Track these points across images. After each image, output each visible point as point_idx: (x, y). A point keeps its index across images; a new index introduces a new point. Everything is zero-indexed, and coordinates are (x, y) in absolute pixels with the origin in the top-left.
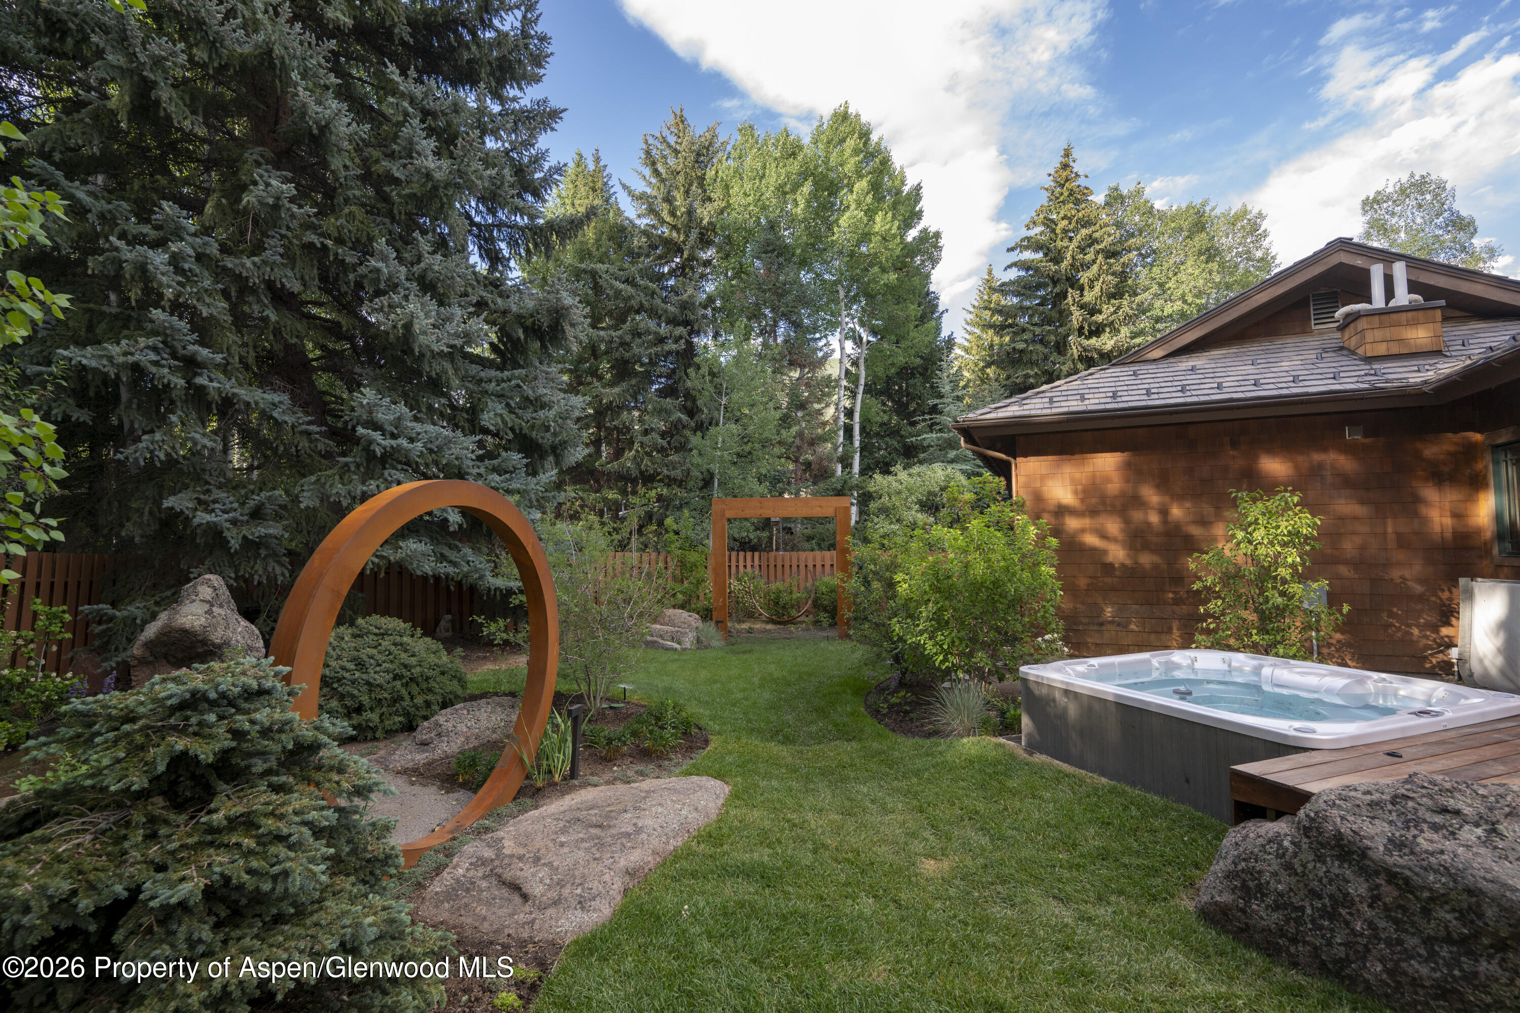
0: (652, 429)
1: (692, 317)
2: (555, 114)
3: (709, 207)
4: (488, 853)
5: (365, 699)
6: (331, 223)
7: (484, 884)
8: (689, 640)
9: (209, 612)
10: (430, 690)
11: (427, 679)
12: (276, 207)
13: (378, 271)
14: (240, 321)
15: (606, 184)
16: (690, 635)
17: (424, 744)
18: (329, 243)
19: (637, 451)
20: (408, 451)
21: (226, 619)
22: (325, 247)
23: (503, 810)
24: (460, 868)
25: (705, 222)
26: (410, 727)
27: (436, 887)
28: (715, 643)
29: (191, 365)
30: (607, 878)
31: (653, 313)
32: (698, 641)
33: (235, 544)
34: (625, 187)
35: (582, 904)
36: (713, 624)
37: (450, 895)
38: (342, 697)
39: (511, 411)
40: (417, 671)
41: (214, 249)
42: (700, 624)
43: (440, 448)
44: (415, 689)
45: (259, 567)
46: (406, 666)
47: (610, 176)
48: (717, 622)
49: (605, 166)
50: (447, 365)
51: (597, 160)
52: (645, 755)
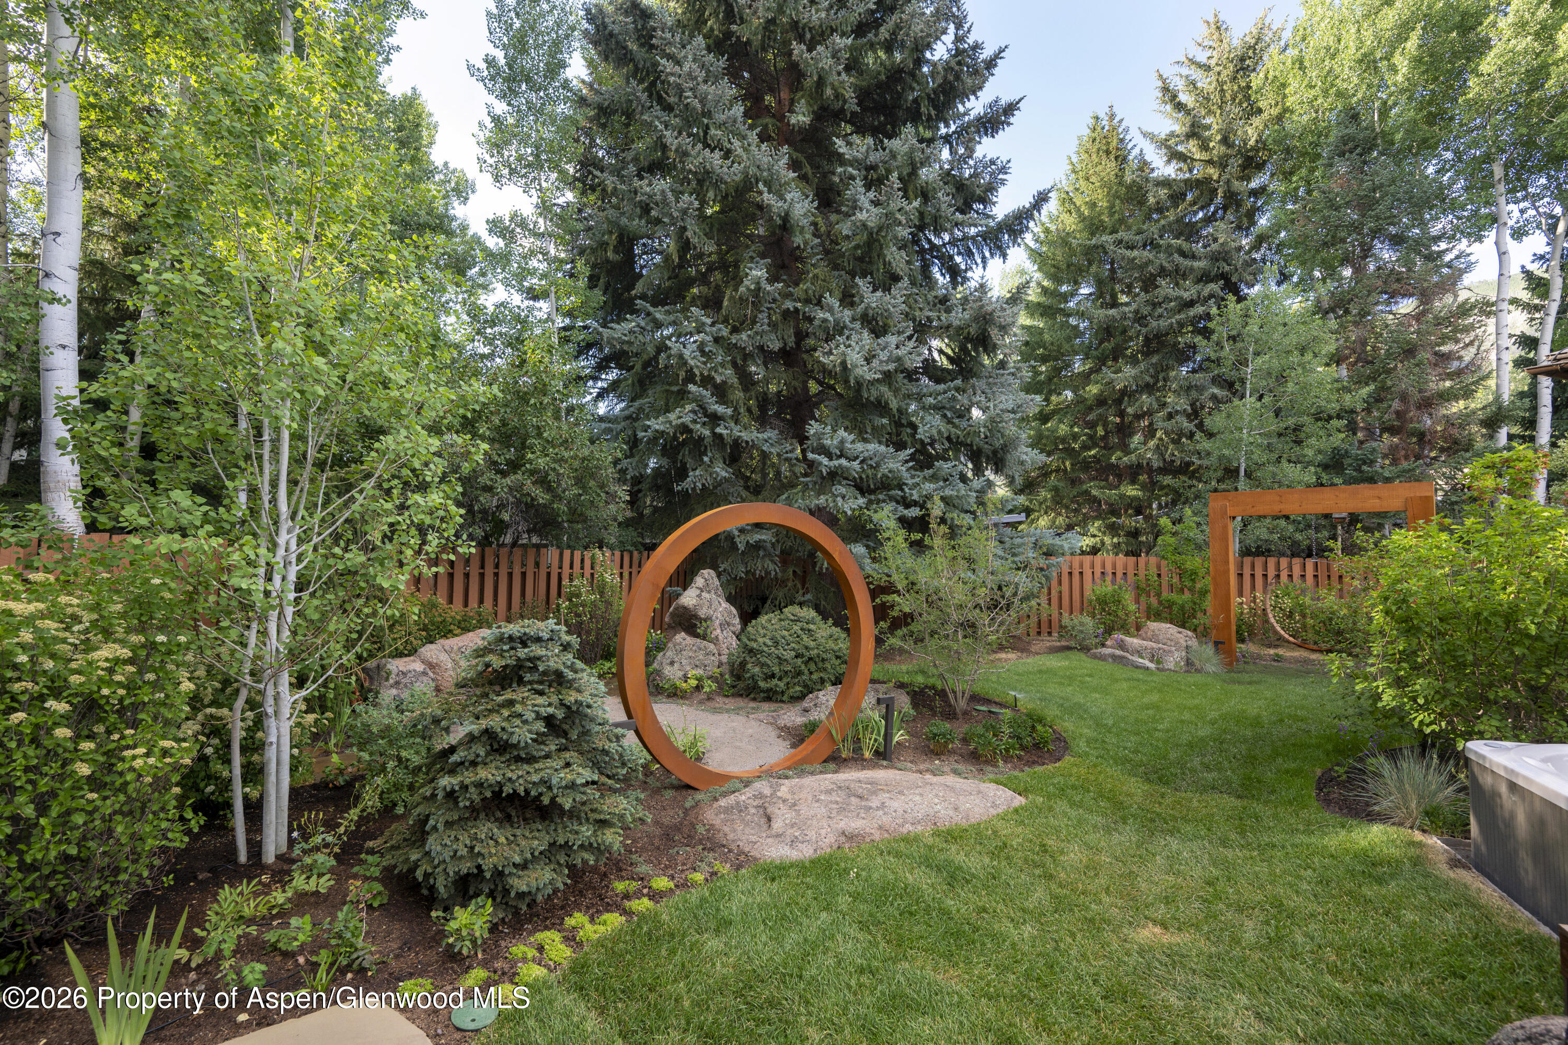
0: (1177, 412)
1: (1227, 268)
2: (1011, 109)
3: (1257, 121)
4: (767, 791)
5: (776, 669)
6: (798, 291)
7: (753, 811)
8: (1174, 660)
9: (699, 596)
10: (825, 670)
11: (823, 660)
12: (759, 289)
13: (825, 321)
14: (747, 381)
15: (1122, 140)
16: (1176, 654)
17: (806, 711)
18: (799, 305)
19: (1161, 439)
20: (848, 469)
21: (710, 602)
22: (797, 310)
23: (808, 768)
24: (744, 796)
25: (1252, 142)
26: (801, 697)
27: (723, 802)
28: (1210, 668)
29: (715, 419)
30: (823, 832)
31: (1178, 275)
32: (1189, 663)
33: (741, 547)
34: (1145, 135)
35: (793, 842)
36: (1211, 645)
37: (727, 810)
38: (763, 665)
39: (949, 422)
40: (814, 653)
41: (725, 332)
42: (1194, 643)
43: (878, 465)
44: (812, 667)
45: (759, 565)
46: (807, 648)
47: (1127, 130)
48: (1216, 644)
49: (1121, 121)
50: (884, 389)
51: (1112, 117)
52: (975, 757)
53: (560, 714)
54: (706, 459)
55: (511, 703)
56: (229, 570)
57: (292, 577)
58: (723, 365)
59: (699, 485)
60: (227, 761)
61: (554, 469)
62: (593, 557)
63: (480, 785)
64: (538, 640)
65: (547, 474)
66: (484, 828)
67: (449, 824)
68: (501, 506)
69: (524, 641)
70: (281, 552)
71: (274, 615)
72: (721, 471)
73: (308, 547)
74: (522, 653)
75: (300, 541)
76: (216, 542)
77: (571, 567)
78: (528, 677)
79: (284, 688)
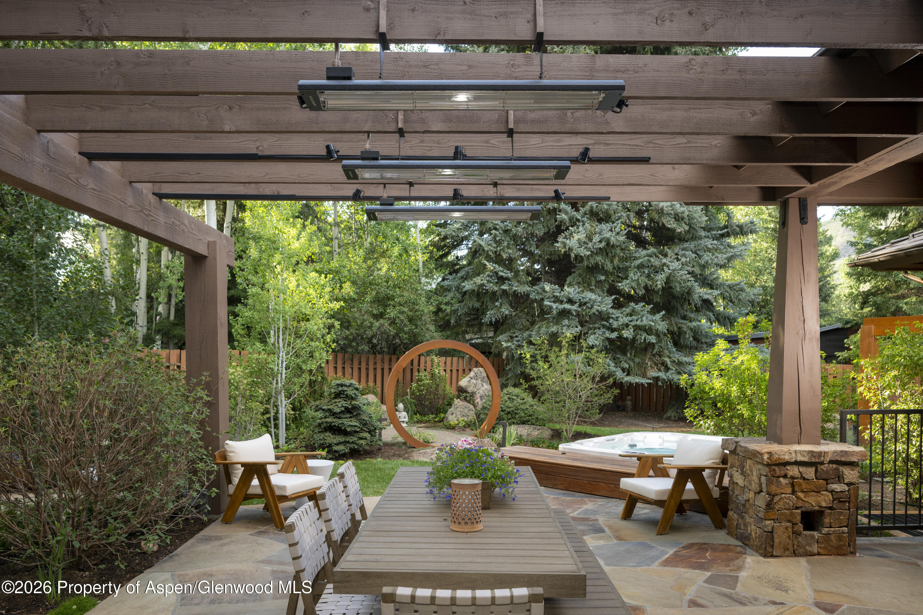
9: (470, 381)
20: (570, 310)
21: (476, 384)
43: (592, 306)
53: (350, 407)
54: (497, 304)
55: (336, 402)
56: (269, 363)
57: (284, 366)
58: (508, 247)
59: (494, 320)
60: (270, 422)
61: (399, 317)
62: (432, 360)
63: (326, 422)
64: (346, 386)
65: (395, 319)
66: (327, 434)
67: (319, 432)
68: (373, 336)
69: (342, 385)
70: (281, 358)
71: (280, 375)
72: (506, 310)
73: (289, 356)
74: (340, 389)
75: (286, 355)
76: (266, 356)
77: (419, 365)
78: (342, 396)
79: (283, 398)
